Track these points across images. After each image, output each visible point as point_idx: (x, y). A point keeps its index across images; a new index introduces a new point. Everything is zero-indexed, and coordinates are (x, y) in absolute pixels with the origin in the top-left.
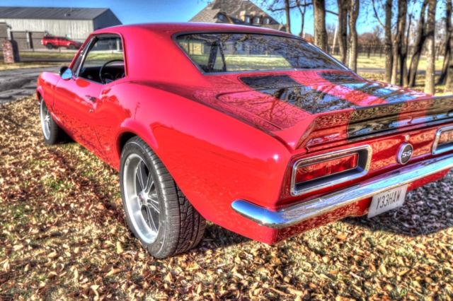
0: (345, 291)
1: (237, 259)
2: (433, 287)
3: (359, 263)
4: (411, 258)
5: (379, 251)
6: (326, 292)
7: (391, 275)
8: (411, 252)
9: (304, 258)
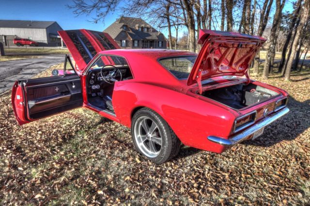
0: (244, 172)
1: (194, 162)
2: (278, 168)
3: (245, 160)
4: (266, 157)
5: (252, 155)
6: (237, 173)
7: (260, 164)
8: (264, 154)
9: (221, 160)
